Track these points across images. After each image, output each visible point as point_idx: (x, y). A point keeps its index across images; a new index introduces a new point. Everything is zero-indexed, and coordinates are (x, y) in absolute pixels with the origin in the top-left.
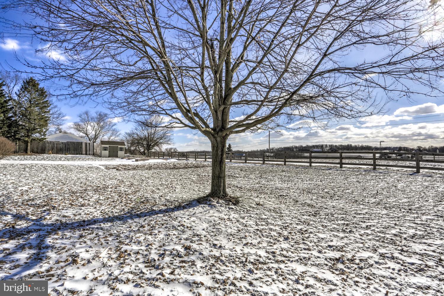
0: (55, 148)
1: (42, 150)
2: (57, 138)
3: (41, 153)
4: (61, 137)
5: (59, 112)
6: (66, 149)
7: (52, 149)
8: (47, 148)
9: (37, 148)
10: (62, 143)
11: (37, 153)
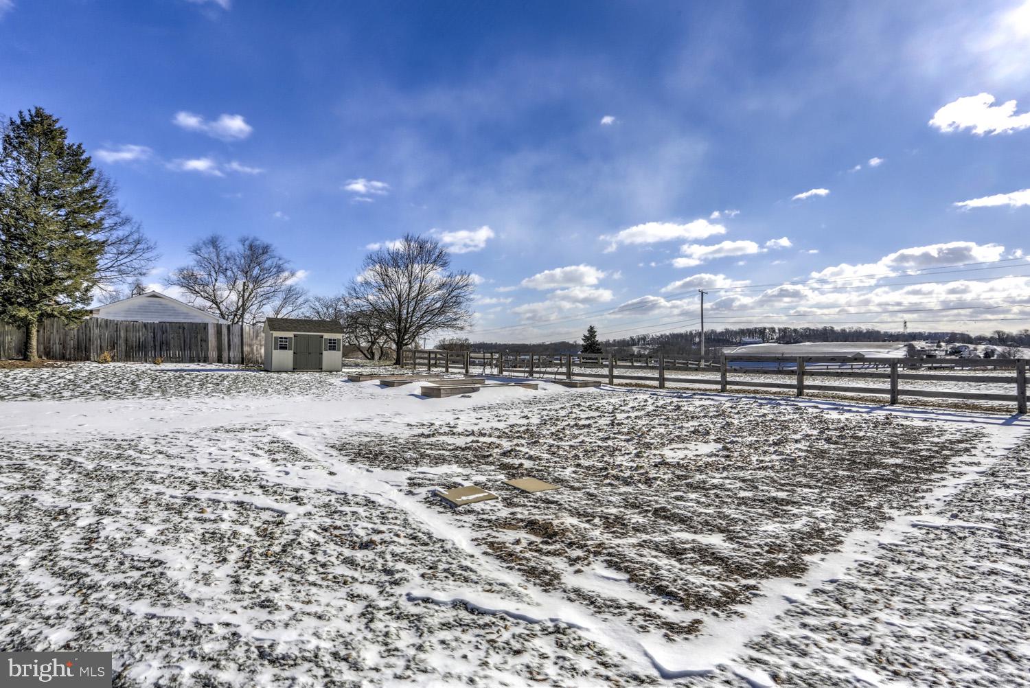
0: (122, 342)
1: (78, 348)
2: (129, 311)
3: (75, 360)
4: (143, 309)
5: (136, 236)
6: (158, 344)
7: (113, 345)
8: (96, 343)
9: (64, 345)
10: (145, 325)
11: (63, 358)
